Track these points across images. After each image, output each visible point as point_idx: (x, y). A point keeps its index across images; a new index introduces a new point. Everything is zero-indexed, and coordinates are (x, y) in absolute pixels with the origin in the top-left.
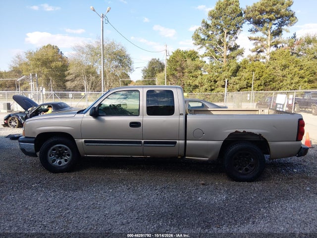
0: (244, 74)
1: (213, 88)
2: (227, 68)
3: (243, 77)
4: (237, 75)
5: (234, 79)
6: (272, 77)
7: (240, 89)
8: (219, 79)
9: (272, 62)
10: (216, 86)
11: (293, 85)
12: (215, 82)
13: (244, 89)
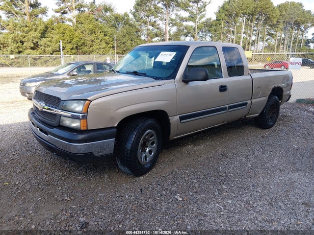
0: (54, 36)
1: (21, 50)
2: (34, 27)
3: (54, 39)
4: (46, 36)
5: (44, 40)
6: (82, 41)
7: (53, 52)
8: (26, 39)
9: (79, 26)
10: (24, 48)
11: (102, 50)
12: (22, 42)
13: (57, 53)
